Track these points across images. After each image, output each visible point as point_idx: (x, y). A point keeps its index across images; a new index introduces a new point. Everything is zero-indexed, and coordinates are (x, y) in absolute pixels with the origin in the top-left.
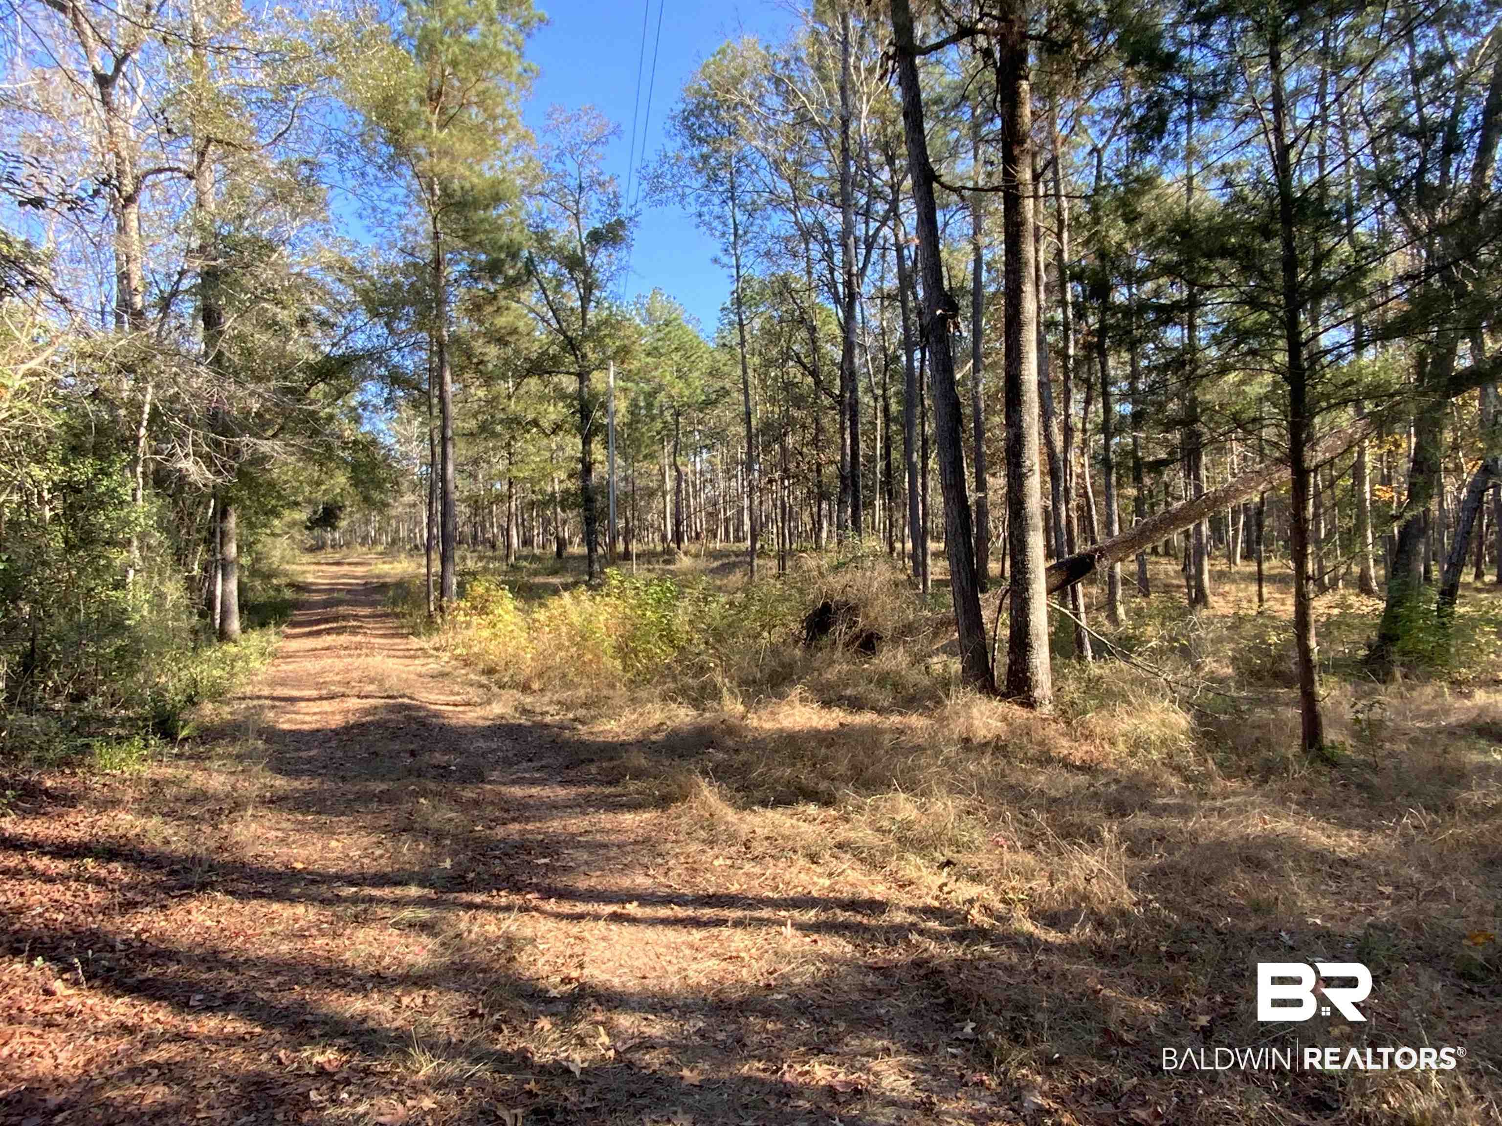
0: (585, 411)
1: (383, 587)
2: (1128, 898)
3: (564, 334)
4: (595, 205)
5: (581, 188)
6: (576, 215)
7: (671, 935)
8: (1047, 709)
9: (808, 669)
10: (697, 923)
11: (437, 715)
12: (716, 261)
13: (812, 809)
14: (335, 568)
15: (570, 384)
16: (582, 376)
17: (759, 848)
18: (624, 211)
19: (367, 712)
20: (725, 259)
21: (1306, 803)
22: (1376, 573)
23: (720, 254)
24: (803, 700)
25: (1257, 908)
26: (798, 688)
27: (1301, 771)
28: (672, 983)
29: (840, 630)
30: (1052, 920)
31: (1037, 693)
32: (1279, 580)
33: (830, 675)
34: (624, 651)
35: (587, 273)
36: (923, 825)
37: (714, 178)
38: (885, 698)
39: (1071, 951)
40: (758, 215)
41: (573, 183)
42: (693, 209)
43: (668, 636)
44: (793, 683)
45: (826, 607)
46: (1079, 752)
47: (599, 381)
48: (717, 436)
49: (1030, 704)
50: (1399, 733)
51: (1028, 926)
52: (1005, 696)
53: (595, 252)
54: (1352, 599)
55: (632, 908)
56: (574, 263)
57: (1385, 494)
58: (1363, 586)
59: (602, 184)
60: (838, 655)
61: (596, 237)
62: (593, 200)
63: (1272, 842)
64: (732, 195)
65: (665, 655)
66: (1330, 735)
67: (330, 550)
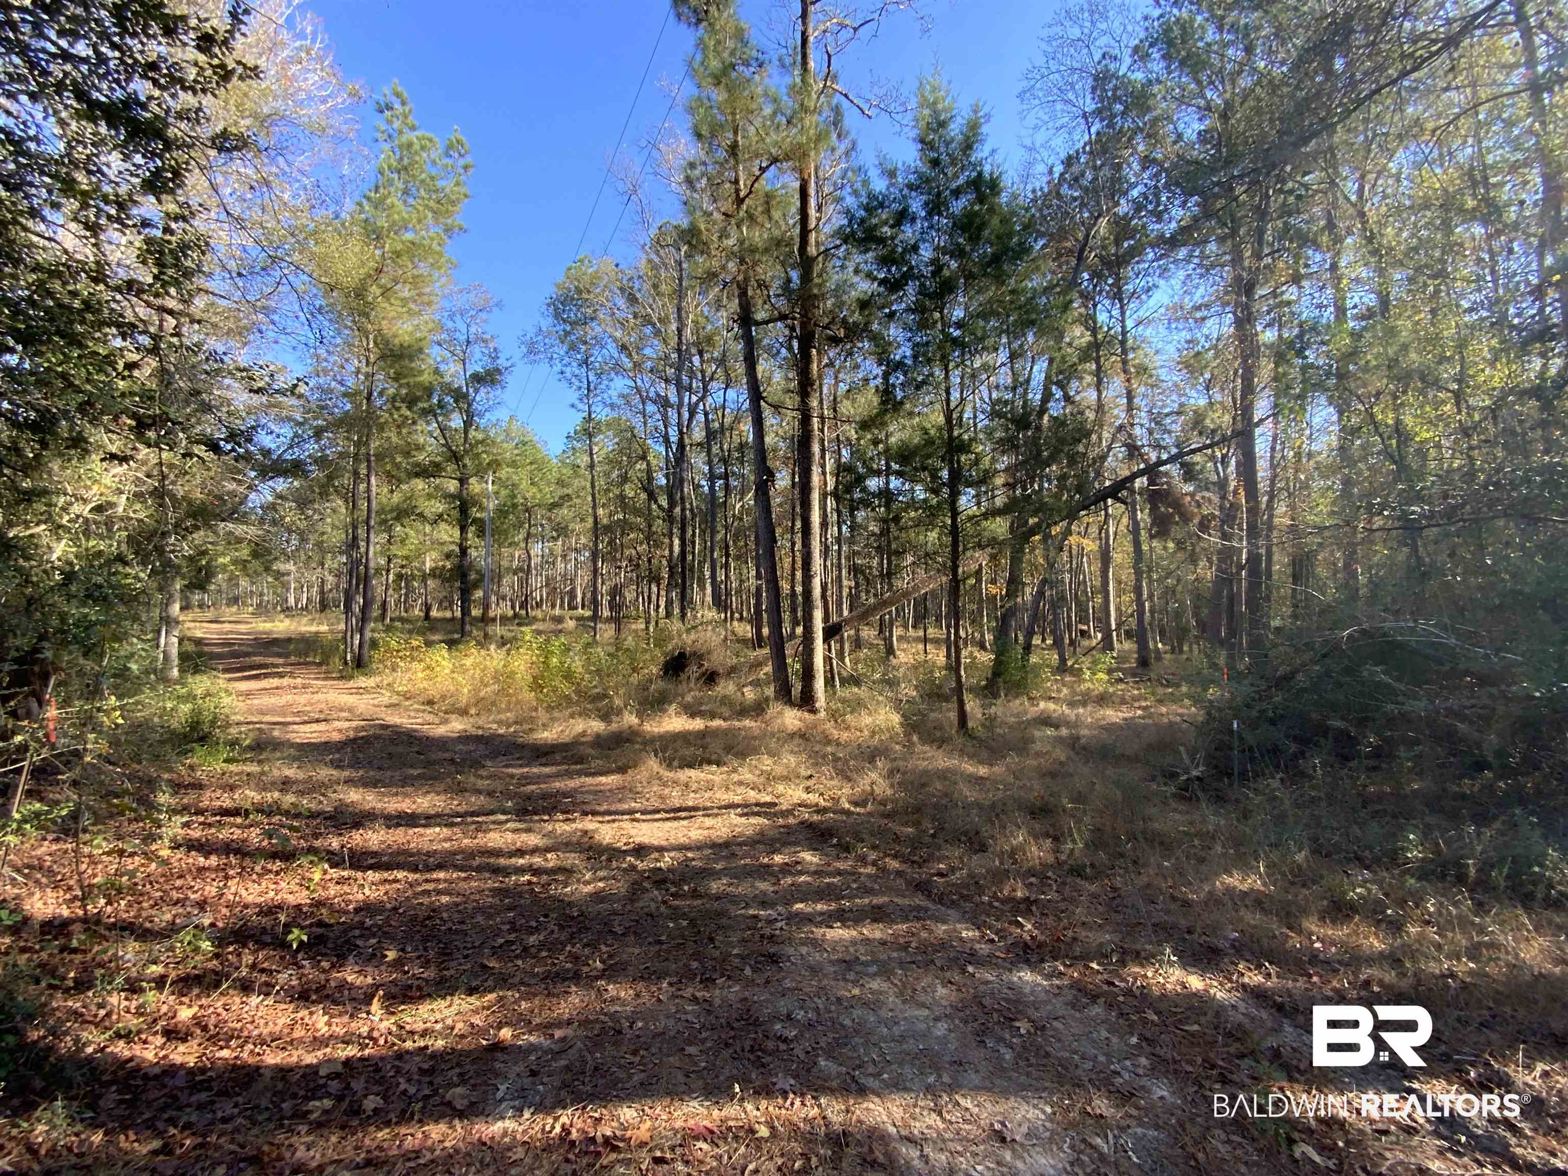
0: (464, 509)
1: (275, 642)
2: (889, 792)
3: (450, 448)
4: (478, 356)
5: (468, 342)
6: (464, 361)
7: (668, 824)
8: (823, 714)
9: (676, 695)
10: (675, 819)
11: (415, 731)
12: (573, 406)
13: (714, 768)
14: (214, 626)
15: (452, 486)
16: (463, 481)
17: (694, 786)
18: (502, 362)
19: (356, 729)
20: (581, 406)
21: (962, 752)
22: (989, 637)
23: (577, 402)
24: (677, 714)
25: (946, 795)
26: (674, 706)
27: (959, 740)
28: (683, 840)
29: (693, 670)
30: (856, 804)
31: (817, 705)
32: (936, 641)
33: (689, 698)
34: (536, 685)
35: (470, 405)
36: (779, 770)
37: (573, 348)
38: (725, 710)
39: (870, 814)
40: (604, 377)
41: (463, 338)
42: (558, 367)
43: (568, 676)
44: (670, 703)
45: (682, 655)
46: (845, 736)
47: (475, 485)
48: (562, 531)
49: (814, 711)
50: (1003, 723)
51: (847, 806)
52: (800, 707)
53: (477, 391)
54: (976, 654)
55: (638, 815)
56: (459, 396)
57: (993, 590)
58: (982, 646)
59: (485, 341)
60: (692, 685)
61: (478, 379)
62: (477, 351)
63: (948, 770)
64: (585, 362)
65: (566, 689)
66: (970, 724)
67: (197, 610)
